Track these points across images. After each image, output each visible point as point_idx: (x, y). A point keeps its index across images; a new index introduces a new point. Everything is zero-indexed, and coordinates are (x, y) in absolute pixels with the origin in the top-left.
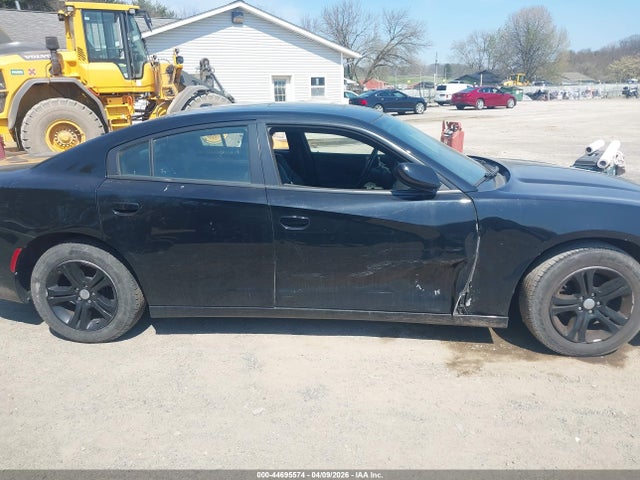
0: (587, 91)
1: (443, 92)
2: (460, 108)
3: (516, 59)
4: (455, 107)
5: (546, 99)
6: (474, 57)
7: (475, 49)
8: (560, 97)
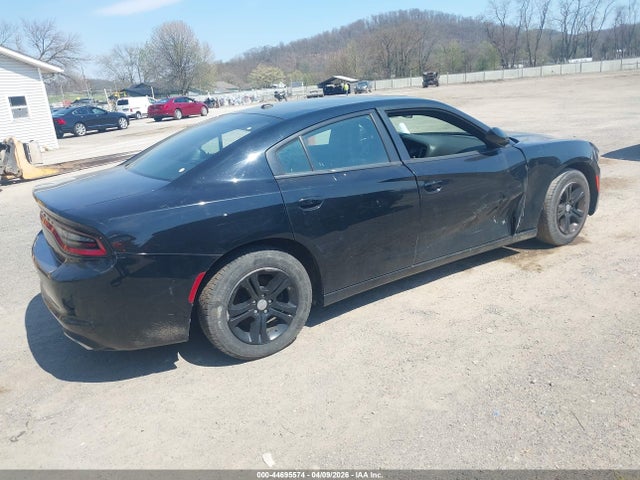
0: (246, 97)
1: (125, 107)
2: (158, 119)
3: (169, 71)
4: (153, 120)
5: (218, 107)
6: (124, 71)
7: (122, 63)
8: (226, 103)
